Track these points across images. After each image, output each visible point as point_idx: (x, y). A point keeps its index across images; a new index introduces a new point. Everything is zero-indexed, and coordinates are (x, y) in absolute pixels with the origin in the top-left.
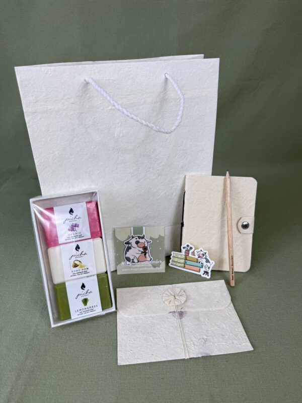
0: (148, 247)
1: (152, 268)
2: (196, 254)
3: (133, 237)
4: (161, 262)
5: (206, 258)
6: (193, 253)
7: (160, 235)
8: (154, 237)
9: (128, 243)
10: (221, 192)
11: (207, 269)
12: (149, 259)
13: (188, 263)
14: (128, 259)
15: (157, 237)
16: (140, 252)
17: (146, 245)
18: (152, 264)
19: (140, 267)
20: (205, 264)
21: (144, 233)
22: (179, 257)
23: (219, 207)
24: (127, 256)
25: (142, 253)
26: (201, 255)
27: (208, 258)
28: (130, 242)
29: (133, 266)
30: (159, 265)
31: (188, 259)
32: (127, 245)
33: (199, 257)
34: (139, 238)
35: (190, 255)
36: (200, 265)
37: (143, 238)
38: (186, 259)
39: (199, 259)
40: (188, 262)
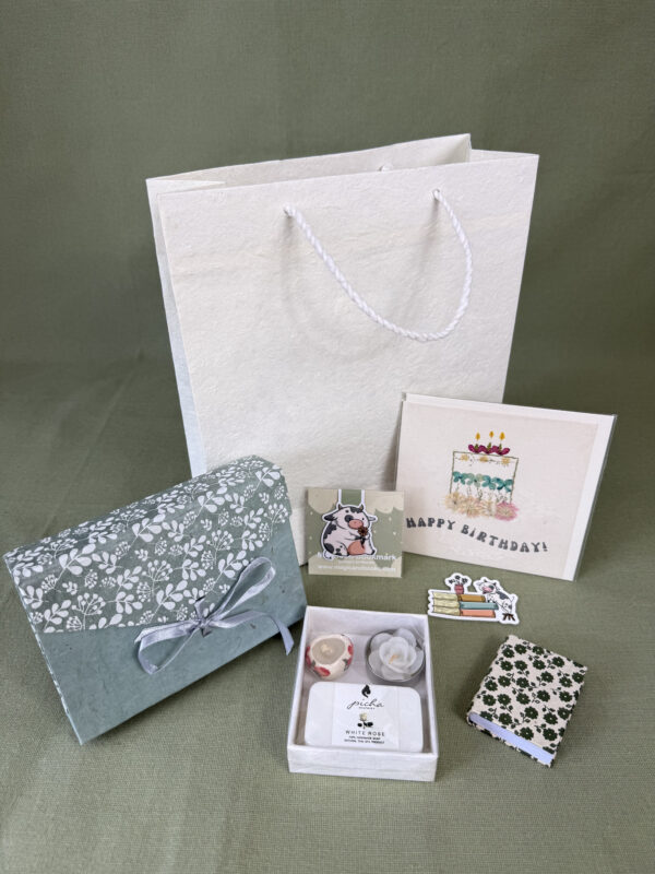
0: (369, 529)
1: (376, 568)
3: (341, 508)
4: (394, 557)
5: (498, 593)
8: (383, 512)
9: (330, 518)
11: (508, 608)
12: (371, 552)
14: (329, 548)
16: (353, 537)
17: (366, 525)
18: (373, 561)
19: (350, 565)
20: (500, 602)
24: (327, 541)
25: (357, 538)
26: (488, 589)
28: (335, 516)
29: (340, 562)
30: (389, 564)
32: (329, 522)
33: (485, 593)
34: (353, 509)
37: (360, 511)
38: (460, 600)
39: (486, 595)
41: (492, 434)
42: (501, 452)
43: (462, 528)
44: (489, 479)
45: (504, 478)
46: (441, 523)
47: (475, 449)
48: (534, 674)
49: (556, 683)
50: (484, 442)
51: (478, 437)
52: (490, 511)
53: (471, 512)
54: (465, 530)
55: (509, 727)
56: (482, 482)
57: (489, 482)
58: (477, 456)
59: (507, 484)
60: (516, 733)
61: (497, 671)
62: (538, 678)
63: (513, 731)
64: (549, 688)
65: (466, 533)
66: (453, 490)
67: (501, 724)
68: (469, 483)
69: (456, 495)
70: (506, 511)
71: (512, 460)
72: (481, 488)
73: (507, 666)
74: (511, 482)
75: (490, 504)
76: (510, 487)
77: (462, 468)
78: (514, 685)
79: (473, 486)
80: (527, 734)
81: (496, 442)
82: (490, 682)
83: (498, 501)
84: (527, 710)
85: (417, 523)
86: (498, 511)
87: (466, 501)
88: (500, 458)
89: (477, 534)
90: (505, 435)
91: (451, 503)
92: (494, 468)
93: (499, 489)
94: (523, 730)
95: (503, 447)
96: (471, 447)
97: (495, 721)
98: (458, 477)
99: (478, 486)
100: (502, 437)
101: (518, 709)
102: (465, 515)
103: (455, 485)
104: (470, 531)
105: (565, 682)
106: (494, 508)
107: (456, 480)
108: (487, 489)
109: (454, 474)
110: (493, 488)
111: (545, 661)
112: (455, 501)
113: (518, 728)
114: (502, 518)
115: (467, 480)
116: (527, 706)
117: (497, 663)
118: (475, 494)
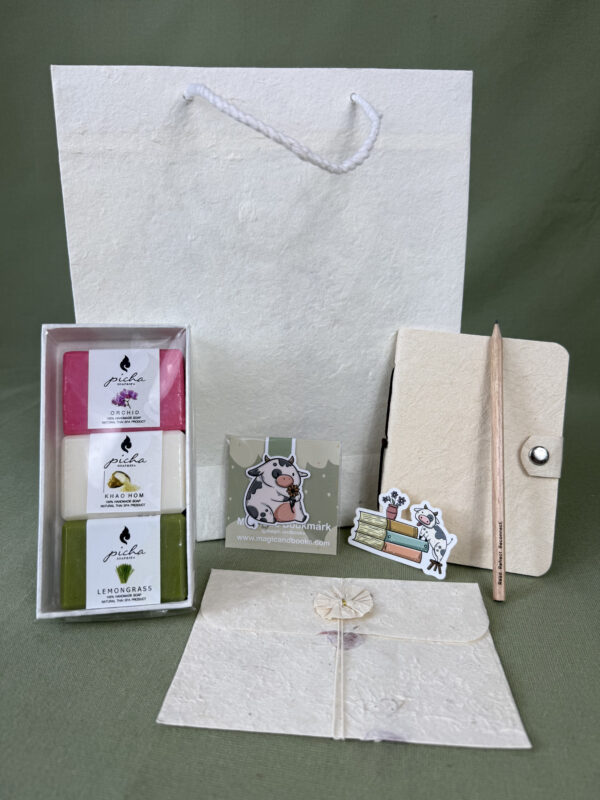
0: (300, 487)
1: (306, 541)
2: (413, 517)
3: (267, 460)
4: (328, 528)
5: (436, 528)
6: (407, 513)
7: (329, 463)
8: (316, 466)
9: (255, 473)
10: (481, 372)
11: (438, 554)
12: (301, 518)
13: (392, 539)
14: (253, 512)
15: (323, 465)
16: (282, 498)
17: (296, 483)
18: (306, 531)
19: (277, 535)
20: (434, 541)
21: (293, 454)
22: (373, 521)
23: (474, 409)
24: (251, 503)
25: (286, 500)
26: (425, 520)
27: (442, 526)
28: (261, 470)
29: (264, 531)
30: (321, 535)
31: (393, 527)
32: (254, 478)
33: (420, 524)
34: (282, 462)
35: (399, 518)
36: (421, 544)
37: (290, 463)
38: (388, 528)
39: (420, 528)
40: (394, 536)
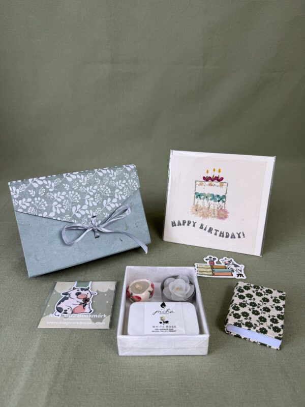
41: (214, 170)
42: (219, 179)
43: (200, 226)
44: (213, 195)
45: (221, 195)
46: (189, 223)
47: (206, 179)
48: (258, 300)
49: (271, 303)
50: (210, 175)
51: (208, 172)
52: (214, 214)
53: (205, 216)
54: (201, 227)
55: (252, 329)
56: (210, 198)
57: (214, 197)
58: (207, 183)
59: (222, 199)
60: (257, 331)
61: (237, 301)
62: (261, 301)
63: (255, 331)
64: (268, 305)
65: (202, 228)
66: (195, 204)
67: (247, 328)
68: (204, 199)
69: (197, 206)
70: (222, 215)
71: (224, 184)
72: (210, 201)
73: (241, 297)
74: (224, 197)
75: (214, 210)
76: (224, 200)
77: (200, 190)
78: (248, 306)
79: (205, 200)
80: (263, 331)
81: (216, 175)
82: (235, 307)
83: (218, 208)
84: (259, 318)
85: (177, 223)
86: (218, 214)
87: (202, 209)
88: (218, 183)
89: (208, 229)
90: (221, 170)
91: (194, 211)
92: (215, 189)
93: (219, 201)
94: (260, 329)
95: (220, 177)
96: (204, 178)
97: (243, 327)
98: (198, 196)
99: (208, 200)
100: (219, 171)
101: (254, 319)
102: (202, 217)
103: (196, 200)
104: (204, 227)
105: (275, 300)
106: (216, 213)
107: (197, 197)
108: (212, 201)
109: (196, 193)
110: (215, 201)
111: (261, 292)
112: (197, 209)
113: (258, 328)
114: (221, 218)
115: (202, 197)
116: (259, 316)
117: (236, 296)
118: (206, 205)
